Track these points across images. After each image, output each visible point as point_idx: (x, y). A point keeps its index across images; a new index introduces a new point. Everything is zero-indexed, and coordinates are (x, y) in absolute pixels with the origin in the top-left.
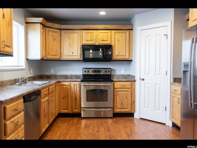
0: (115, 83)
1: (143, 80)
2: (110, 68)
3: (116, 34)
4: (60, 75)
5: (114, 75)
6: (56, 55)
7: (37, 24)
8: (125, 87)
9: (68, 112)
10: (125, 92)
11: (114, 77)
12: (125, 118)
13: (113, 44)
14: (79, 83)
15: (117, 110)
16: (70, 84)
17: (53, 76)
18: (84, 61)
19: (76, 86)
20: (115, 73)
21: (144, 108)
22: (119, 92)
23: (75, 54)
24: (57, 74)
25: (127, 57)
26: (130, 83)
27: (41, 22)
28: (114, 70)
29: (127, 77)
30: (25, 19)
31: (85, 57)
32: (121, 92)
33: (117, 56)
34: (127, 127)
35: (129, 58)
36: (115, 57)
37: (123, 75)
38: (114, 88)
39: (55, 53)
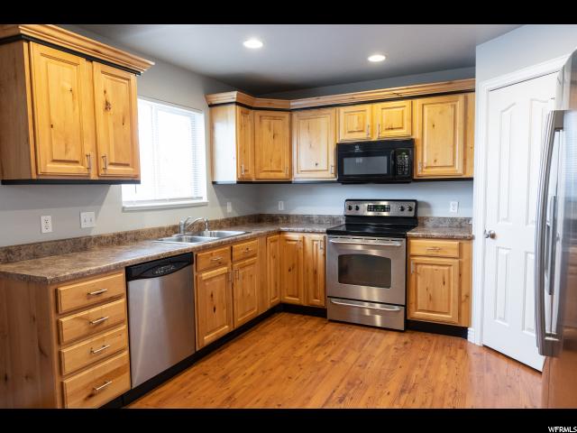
0: (413, 241)
1: (493, 236)
2: (415, 201)
3: (426, 108)
4: (297, 216)
5: (427, 218)
6: (280, 171)
7: (229, 107)
8: (440, 254)
9: (298, 303)
10: (441, 268)
11: (426, 222)
12: (441, 339)
13: (417, 136)
14: (323, 236)
15: (418, 315)
16: (304, 238)
17: (282, 216)
18: (343, 183)
19: (315, 243)
20: (430, 212)
21: (495, 318)
22: (424, 267)
23: (323, 166)
24: (292, 213)
25: (458, 170)
26: (457, 243)
27: (234, 100)
28: (427, 205)
29: (463, 225)
30: (206, 99)
31: (346, 173)
32: (430, 267)
33: (427, 168)
34: (420, 366)
35: (465, 172)
36: (421, 171)
37: (453, 220)
38: (408, 256)
39: (278, 167)
